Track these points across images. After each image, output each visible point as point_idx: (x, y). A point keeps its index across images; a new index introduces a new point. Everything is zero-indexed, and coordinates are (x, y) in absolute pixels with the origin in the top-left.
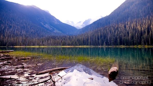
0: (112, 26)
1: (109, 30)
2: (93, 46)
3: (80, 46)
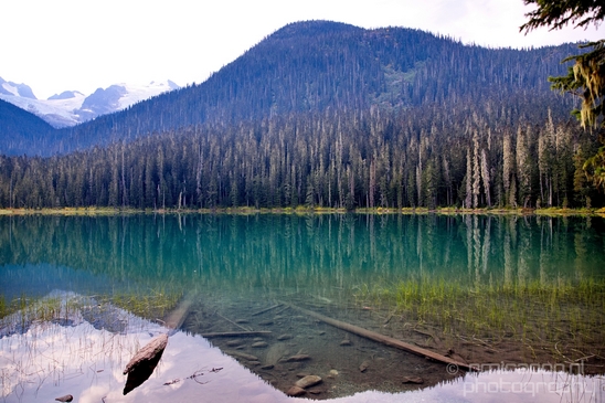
0: (213, 132)
1: (200, 143)
2: (129, 211)
3: (69, 211)
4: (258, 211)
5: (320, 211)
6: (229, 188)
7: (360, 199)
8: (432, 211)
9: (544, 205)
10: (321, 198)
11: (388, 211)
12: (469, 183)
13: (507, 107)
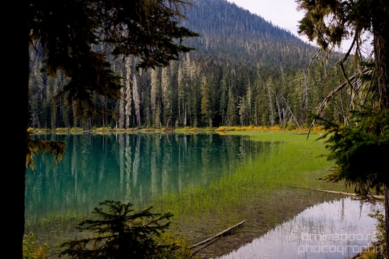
9: (181, 125)
12: (122, 105)
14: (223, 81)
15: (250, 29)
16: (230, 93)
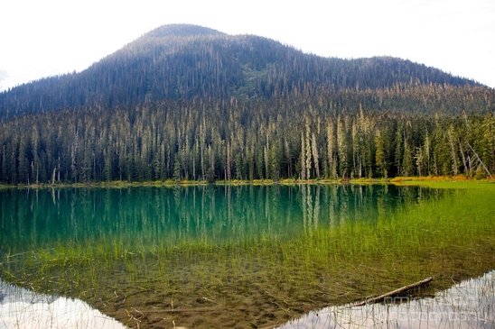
4: (130, 184)
5: (186, 183)
6: (104, 164)
7: (220, 173)
8: (276, 183)
9: (356, 176)
10: (187, 172)
11: (242, 183)
12: (303, 159)
13: (334, 101)
14: (398, 133)
15: (426, 83)
16: (406, 145)
